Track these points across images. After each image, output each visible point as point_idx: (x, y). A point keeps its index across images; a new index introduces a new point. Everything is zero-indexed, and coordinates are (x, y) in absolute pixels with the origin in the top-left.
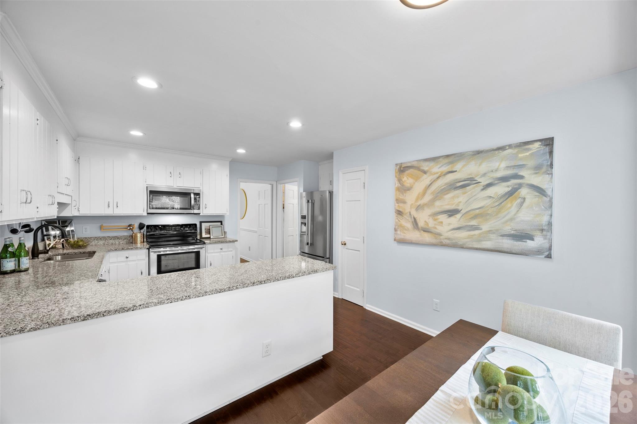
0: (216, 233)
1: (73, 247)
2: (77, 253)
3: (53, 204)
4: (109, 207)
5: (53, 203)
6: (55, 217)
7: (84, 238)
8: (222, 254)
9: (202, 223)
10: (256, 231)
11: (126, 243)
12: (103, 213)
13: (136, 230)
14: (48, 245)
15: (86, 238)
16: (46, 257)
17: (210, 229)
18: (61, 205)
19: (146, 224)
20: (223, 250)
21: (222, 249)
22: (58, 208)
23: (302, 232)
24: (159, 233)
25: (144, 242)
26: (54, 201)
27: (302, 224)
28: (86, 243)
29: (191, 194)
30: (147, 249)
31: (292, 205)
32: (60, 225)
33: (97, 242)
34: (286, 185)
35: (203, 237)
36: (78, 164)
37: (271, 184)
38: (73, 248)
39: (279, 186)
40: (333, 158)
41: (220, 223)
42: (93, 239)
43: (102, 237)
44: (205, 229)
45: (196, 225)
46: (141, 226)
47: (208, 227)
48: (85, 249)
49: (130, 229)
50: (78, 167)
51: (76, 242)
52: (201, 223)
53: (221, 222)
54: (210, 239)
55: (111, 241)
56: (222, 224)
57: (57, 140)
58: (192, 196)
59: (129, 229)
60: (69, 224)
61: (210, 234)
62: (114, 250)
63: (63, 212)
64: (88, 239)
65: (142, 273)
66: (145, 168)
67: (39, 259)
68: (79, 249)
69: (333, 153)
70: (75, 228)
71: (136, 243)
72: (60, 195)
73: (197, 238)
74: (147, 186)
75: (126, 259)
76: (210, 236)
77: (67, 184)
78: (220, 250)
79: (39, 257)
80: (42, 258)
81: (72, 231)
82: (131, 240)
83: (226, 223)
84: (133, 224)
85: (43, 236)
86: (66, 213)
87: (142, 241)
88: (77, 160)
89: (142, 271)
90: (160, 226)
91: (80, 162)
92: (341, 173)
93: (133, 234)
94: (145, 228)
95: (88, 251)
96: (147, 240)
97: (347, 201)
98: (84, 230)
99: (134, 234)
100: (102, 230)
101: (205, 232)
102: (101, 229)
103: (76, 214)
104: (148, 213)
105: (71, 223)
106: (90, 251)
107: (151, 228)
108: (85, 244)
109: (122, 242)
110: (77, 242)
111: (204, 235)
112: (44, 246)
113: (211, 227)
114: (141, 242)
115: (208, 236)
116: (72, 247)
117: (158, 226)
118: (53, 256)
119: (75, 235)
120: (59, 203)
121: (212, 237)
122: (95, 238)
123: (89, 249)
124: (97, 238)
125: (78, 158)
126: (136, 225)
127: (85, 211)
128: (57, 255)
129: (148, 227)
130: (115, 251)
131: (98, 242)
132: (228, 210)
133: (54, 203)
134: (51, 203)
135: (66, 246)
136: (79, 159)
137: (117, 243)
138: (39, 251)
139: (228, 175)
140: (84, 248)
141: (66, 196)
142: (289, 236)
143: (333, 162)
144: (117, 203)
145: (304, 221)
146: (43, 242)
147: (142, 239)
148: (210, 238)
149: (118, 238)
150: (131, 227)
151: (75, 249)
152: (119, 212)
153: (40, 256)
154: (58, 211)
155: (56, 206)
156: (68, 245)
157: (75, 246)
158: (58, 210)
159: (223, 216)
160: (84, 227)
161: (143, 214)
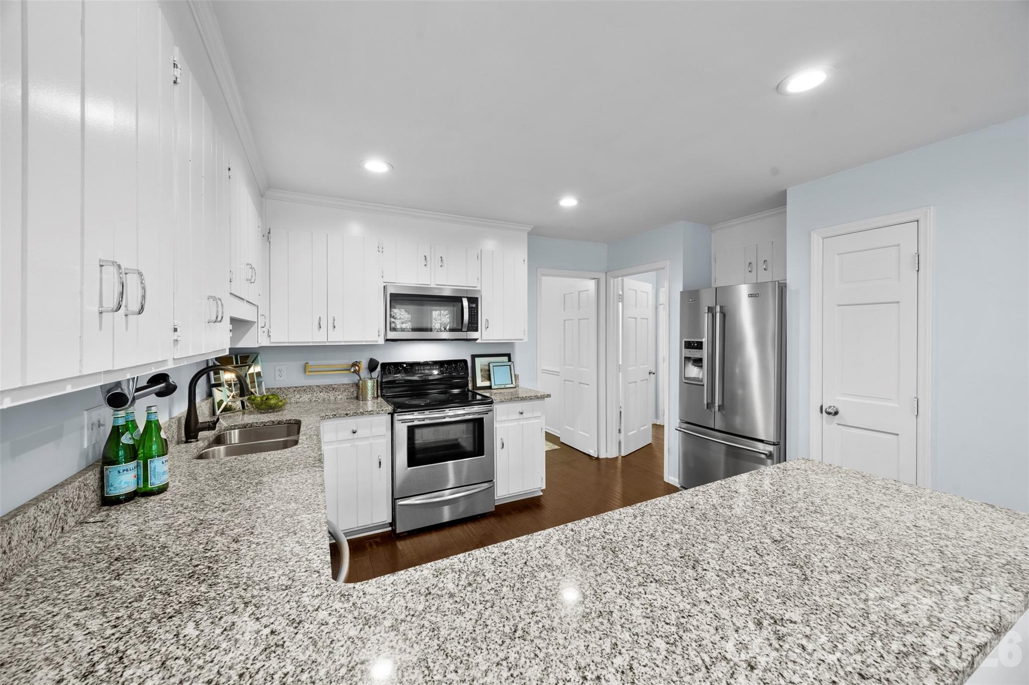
0: (500, 377)
1: (260, 409)
2: (268, 424)
3: (220, 321)
4: (320, 327)
5: (219, 319)
6: (225, 352)
7: (278, 388)
8: (522, 424)
9: (476, 359)
10: (559, 372)
11: (347, 399)
12: (311, 341)
13: (364, 373)
14: (218, 403)
15: (281, 388)
16: (212, 437)
17: (489, 371)
18: (238, 324)
19: (381, 361)
20: (525, 415)
21: (522, 413)
22: (231, 330)
23: (686, 378)
24: (403, 378)
25: (378, 397)
26: (223, 313)
27: (687, 362)
28: (281, 401)
29: (463, 299)
30: (389, 414)
31: (634, 319)
32: (238, 364)
33: (298, 396)
34: (626, 279)
35: (478, 386)
36: (268, 243)
37: (594, 279)
38: (260, 411)
39: (612, 281)
40: (786, 204)
41: (506, 359)
42: (292, 390)
43: (307, 387)
44: (481, 370)
45: (465, 361)
46: (372, 365)
47: (485, 365)
48: (280, 413)
49: (355, 372)
50: (268, 249)
51: (264, 399)
52: (474, 357)
53: (509, 356)
54: (489, 390)
55: (321, 394)
56: (510, 360)
57: (229, 169)
58: (465, 303)
59: (353, 372)
60: (252, 362)
61: (490, 379)
62: (331, 417)
63: (243, 339)
64: (284, 390)
65: (380, 463)
66: (380, 248)
67: (199, 442)
68: (270, 412)
69: (785, 192)
70: (262, 368)
71: (365, 399)
72: (237, 301)
73: (468, 389)
74: (385, 284)
75: (351, 436)
76: (491, 383)
77: (250, 278)
78: (518, 416)
79: (199, 438)
80: (204, 439)
81: (258, 374)
82: (355, 392)
83: (516, 358)
84: (358, 361)
85: (211, 386)
86: (247, 342)
87: (376, 395)
88: (267, 235)
89: (380, 459)
90: (405, 365)
91: (272, 240)
92: (816, 239)
93: (359, 381)
94: (379, 368)
95: (286, 420)
96: (382, 392)
97: (839, 306)
98: (277, 373)
99: (361, 382)
100: (307, 373)
101: (482, 376)
102: (305, 372)
103: (264, 342)
104: (387, 340)
105: (256, 361)
106: (290, 420)
107: (389, 369)
108: (280, 403)
109: (340, 397)
110: (266, 399)
111: (480, 383)
112: (212, 407)
113: (491, 366)
114: (374, 398)
115: (487, 384)
116: (258, 409)
117: (400, 364)
118: (225, 430)
119: (263, 383)
120: (233, 320)
121: (493, 387)
122: (295, 389)
123: (287, 415)
124: (299, 388)
125: (268, 231)
126: (364, 364)
127: (280, 337)
128: (233, 428)
129: (384, 365)
130: (333, 419)
131: (301, 397)
132: (526, 333)
133: (222, 317)
134: (214, 318)
135: (247, 406)
136: (269, 233)
137: (332, 398)
138: (199, 426)
139: (526, 260)
140: (279, 411)
141: (248, 305)
142: (629, 383)
143: (785, 212)
144: (334, 320)
145: (695, 354)
146: (210, 400)
147: (376, 391)
148: (490, 387)
149: (333, 389)
150: (357, 368)
151: (264, 413)
152: (337, 337)
153: (201, 434)
154: (231, 338)
155: (226, 325)
156: (252, 404)
157: (263, 406)
158: (231, 335)
159: (510, 344)
160: (277, 368)
161: (377, 341)
